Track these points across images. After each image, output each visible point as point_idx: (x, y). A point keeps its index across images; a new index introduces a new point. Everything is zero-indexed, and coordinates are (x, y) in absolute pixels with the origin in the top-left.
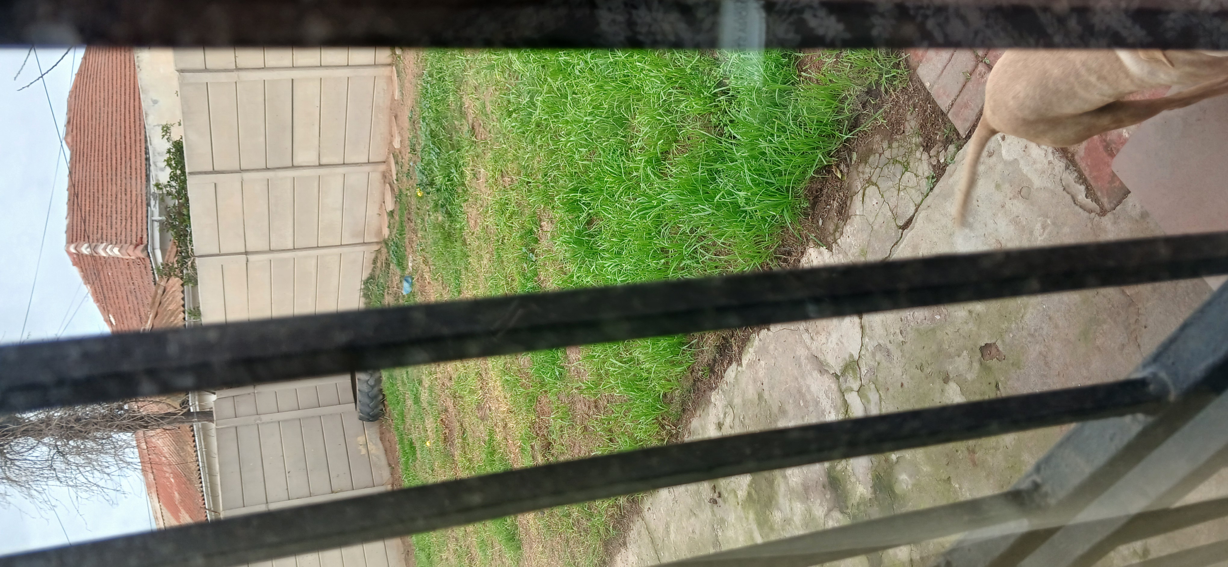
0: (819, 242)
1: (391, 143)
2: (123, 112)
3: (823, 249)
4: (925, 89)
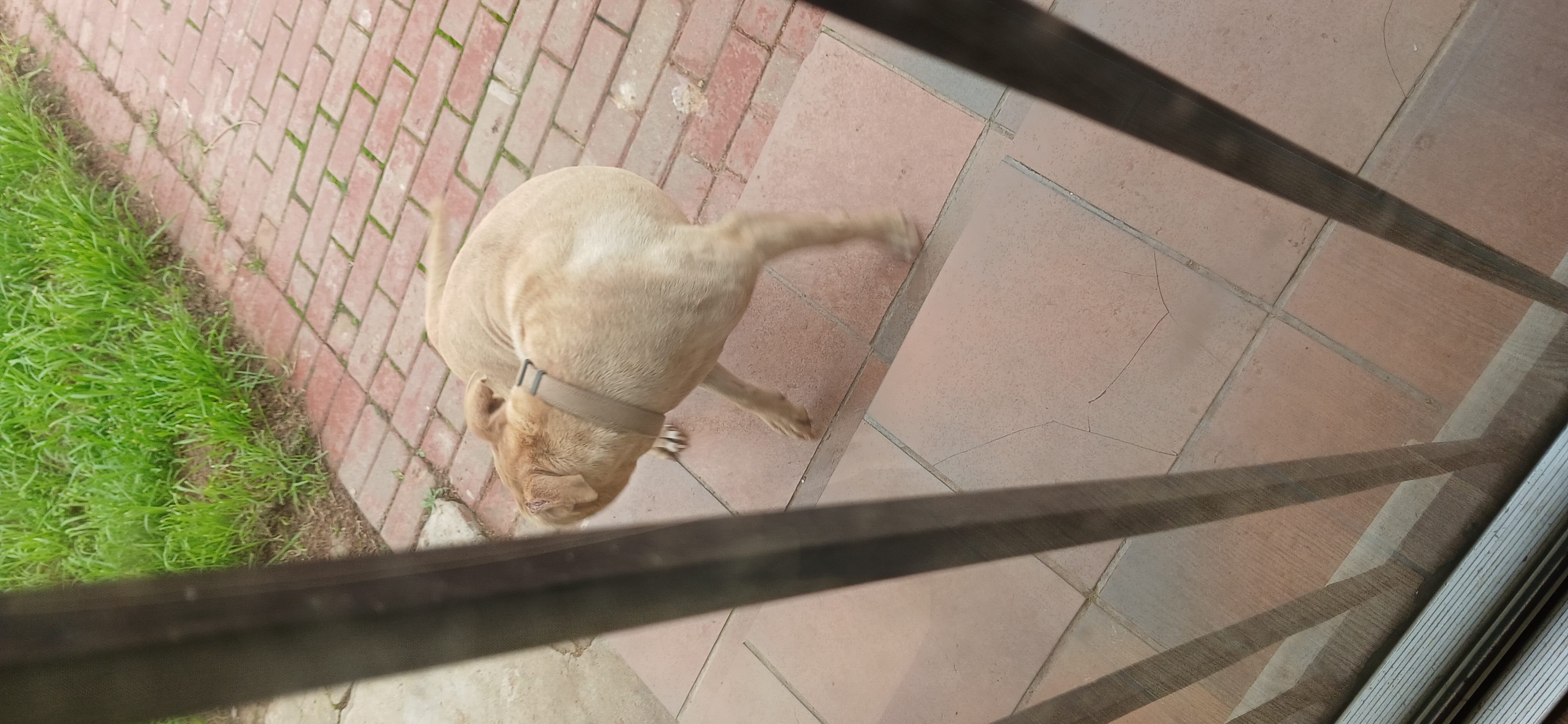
4: (350, 499)
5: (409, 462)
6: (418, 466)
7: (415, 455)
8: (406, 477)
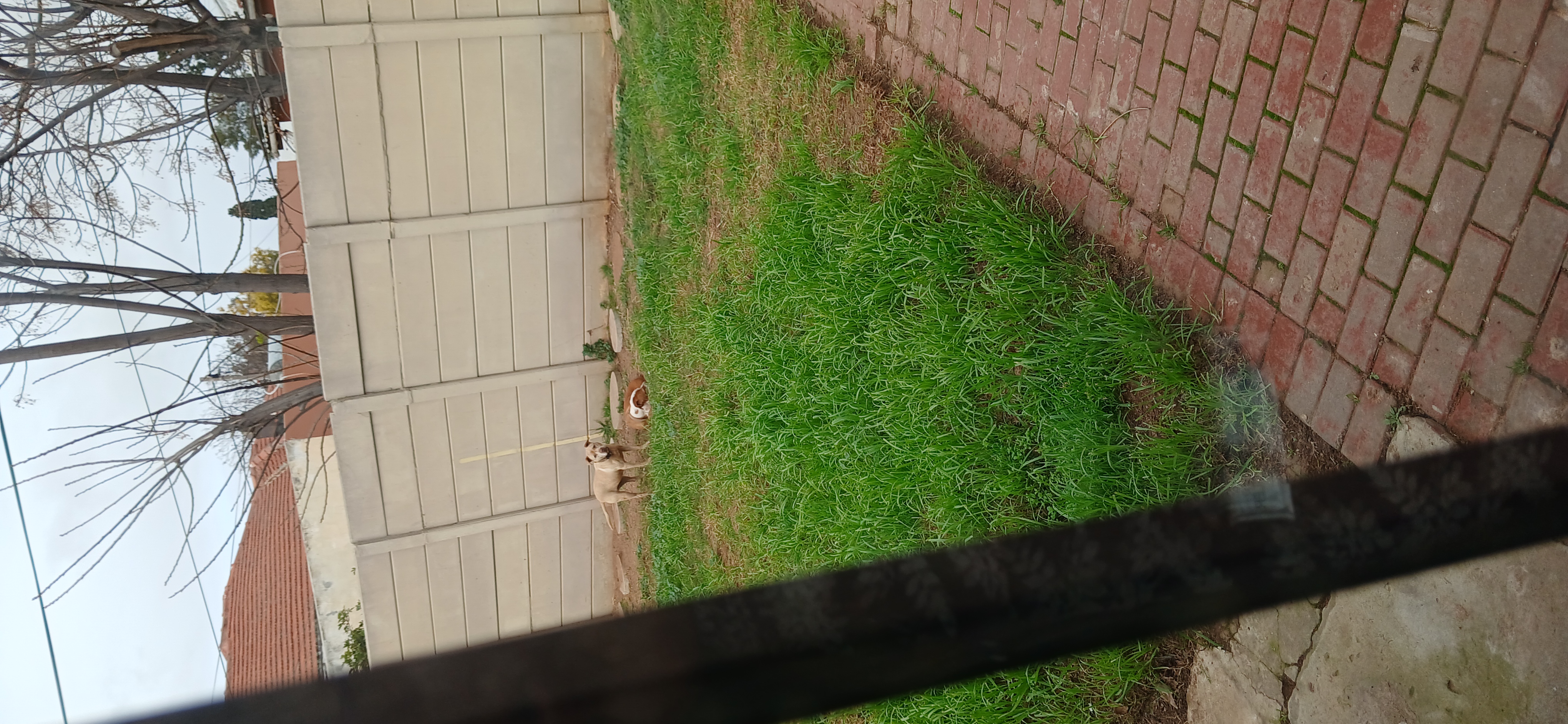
0: (1210, 641)
1: (617, 589)
2: (289, 602)
3: (1218, 650)
4: (1302, 423)
5: (1362, 385)
6: (1374, 389)
7: (1368, 378)
8: (1362, 399)
